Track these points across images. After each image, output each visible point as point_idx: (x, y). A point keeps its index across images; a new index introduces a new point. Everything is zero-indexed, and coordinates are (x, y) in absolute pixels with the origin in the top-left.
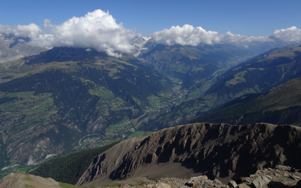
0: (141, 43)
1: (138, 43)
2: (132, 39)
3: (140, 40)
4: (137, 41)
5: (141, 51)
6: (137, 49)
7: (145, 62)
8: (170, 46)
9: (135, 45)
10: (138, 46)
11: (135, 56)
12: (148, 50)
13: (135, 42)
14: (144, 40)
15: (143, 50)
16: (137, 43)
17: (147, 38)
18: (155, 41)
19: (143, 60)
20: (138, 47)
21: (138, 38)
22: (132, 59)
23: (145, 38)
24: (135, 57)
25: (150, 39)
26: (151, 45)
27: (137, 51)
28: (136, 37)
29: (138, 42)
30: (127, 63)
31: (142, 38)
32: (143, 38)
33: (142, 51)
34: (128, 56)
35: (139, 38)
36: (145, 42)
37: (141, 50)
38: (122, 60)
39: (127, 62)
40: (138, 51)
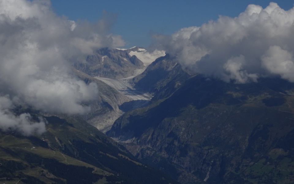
0: (123, 74)
1: (112, 74)
2: (88, 58)
3: (119, 62)
4: (106, 66)
5: (121, 107)
6: (106, 99)
7: (142, 150)
8: (241, 85)
9: (100, 83)
10: (110, 88)
11: (99, 128)
12: (150, 102)
13: (97, 72)
14: (134, 61)
15: (133, 103)
16: (106, 75)
17: (148, 55)
18: (178, 67)
19: (132, 144)
20: (111, 92)
21: (109, 56)
22: (87, 141)
23: (139, 55)
24: (98, 133)
25: (161, 59)
26: (165, 84)
27: (107, 107)
28: (105, 51)
29: (112, 71)
30: (64, 155)
31: (126, 54)
32: (132, 54)
33: (125, 107)
34: (71, 129)
35: (115, 55)
36: (139, 71)
37: (121, 102)
38: (44, 145)
39: (66, 151)
40: (111, 108)
